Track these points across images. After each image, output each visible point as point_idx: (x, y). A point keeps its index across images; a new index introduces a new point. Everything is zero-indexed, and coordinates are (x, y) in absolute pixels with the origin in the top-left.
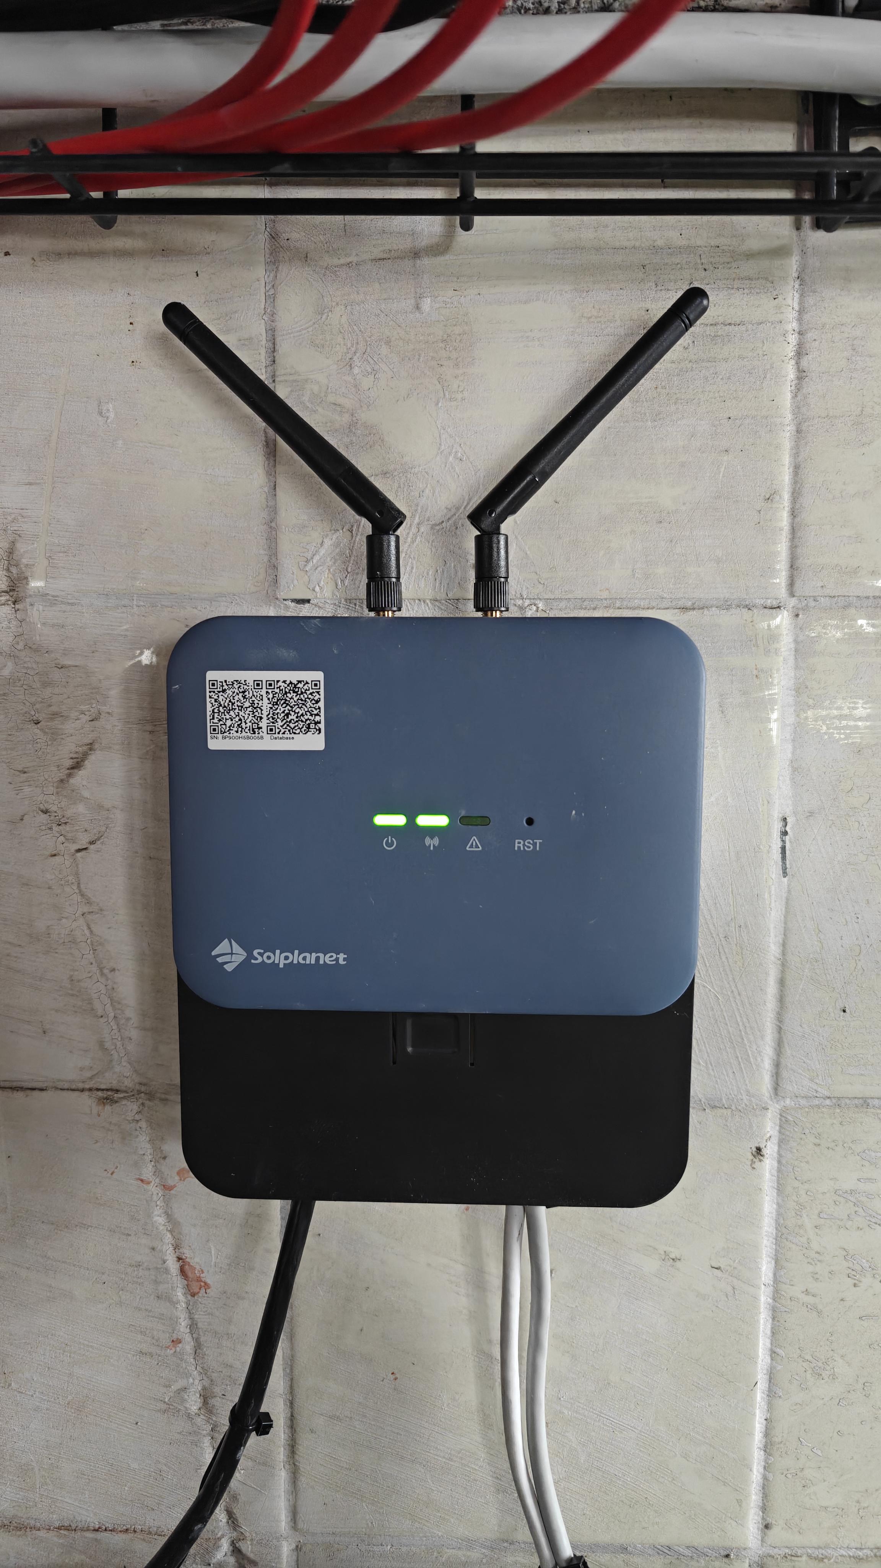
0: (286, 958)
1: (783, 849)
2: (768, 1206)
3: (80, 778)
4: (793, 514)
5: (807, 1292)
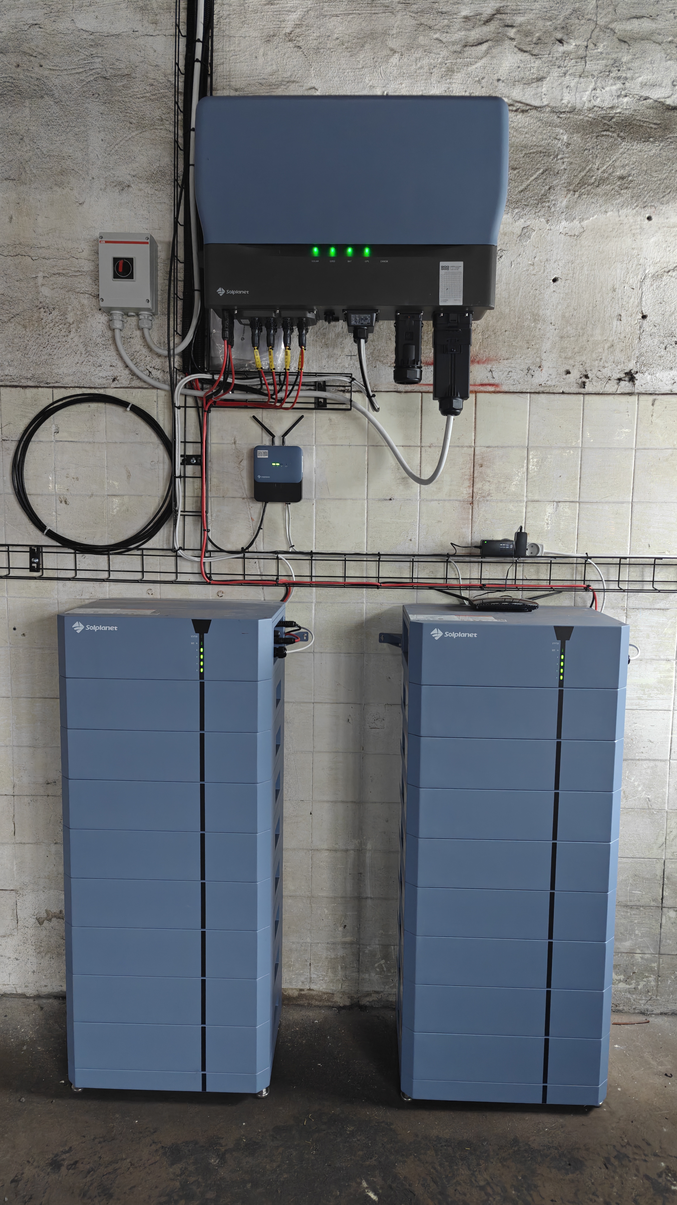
2: (315, 511)
3: (243, 464)
4: (315, 436)
5: (319, 520)
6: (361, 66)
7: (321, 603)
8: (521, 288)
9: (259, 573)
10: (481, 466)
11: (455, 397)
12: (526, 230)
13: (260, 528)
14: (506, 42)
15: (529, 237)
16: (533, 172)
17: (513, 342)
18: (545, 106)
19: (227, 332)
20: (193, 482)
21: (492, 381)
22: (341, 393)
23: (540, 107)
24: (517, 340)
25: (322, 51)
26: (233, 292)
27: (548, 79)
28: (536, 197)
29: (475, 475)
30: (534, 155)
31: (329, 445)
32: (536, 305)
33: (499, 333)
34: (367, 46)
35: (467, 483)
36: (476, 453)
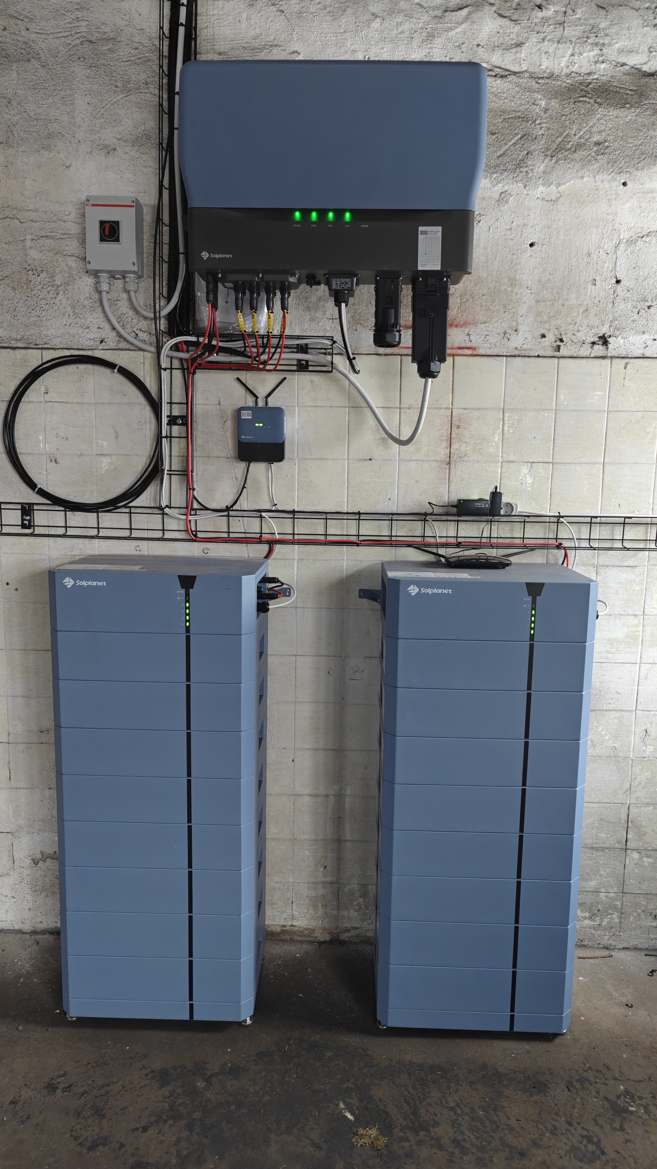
3: (227, 425)
4: (297, 397)
5: (301, 480)
6: (342, 31)
7: (303, 560)
8: (499, 252)
9: (243, 531)
10: (459, 428)
11: (433, 360)
12: (504, 195)
13: (244, 487)
14: (486, 7)
15: (507, 202)
16: (511, 137)
17: (491, 307)
18: (523, 72)
19: (212, 296)
20: (179, 442)
21: (469, 345)
22: (323, 356)
23: (519, 73)
24: (494, 304)
25: (305, 14)
26: (217, 256)
27: (527, 44)
28: (514, 163)
29: (452, 437)
30: (512, 120)
31: (311, 406)
32: (513, 270)
33: (477, 297)
34: (349, 10)
35: (445, 444)
36: (454, 414)
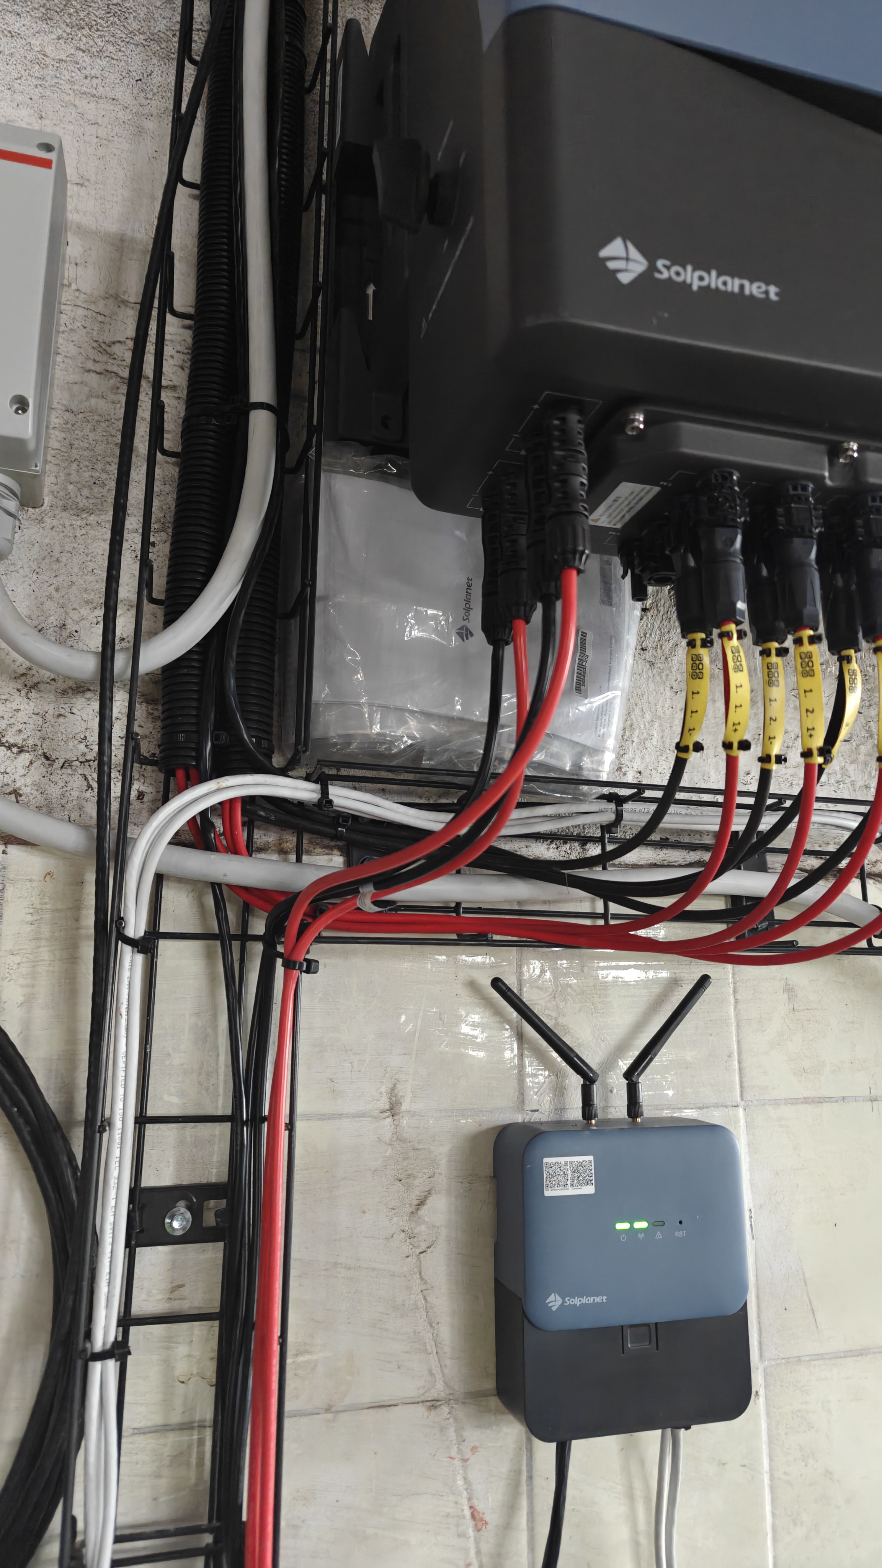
0: (580, 1301)
1: (751, 1225)
2: (764, 1426)
3: (424, 1211)
4: (740, 1062)
5: (785, 1473)
26: (692, 277)
